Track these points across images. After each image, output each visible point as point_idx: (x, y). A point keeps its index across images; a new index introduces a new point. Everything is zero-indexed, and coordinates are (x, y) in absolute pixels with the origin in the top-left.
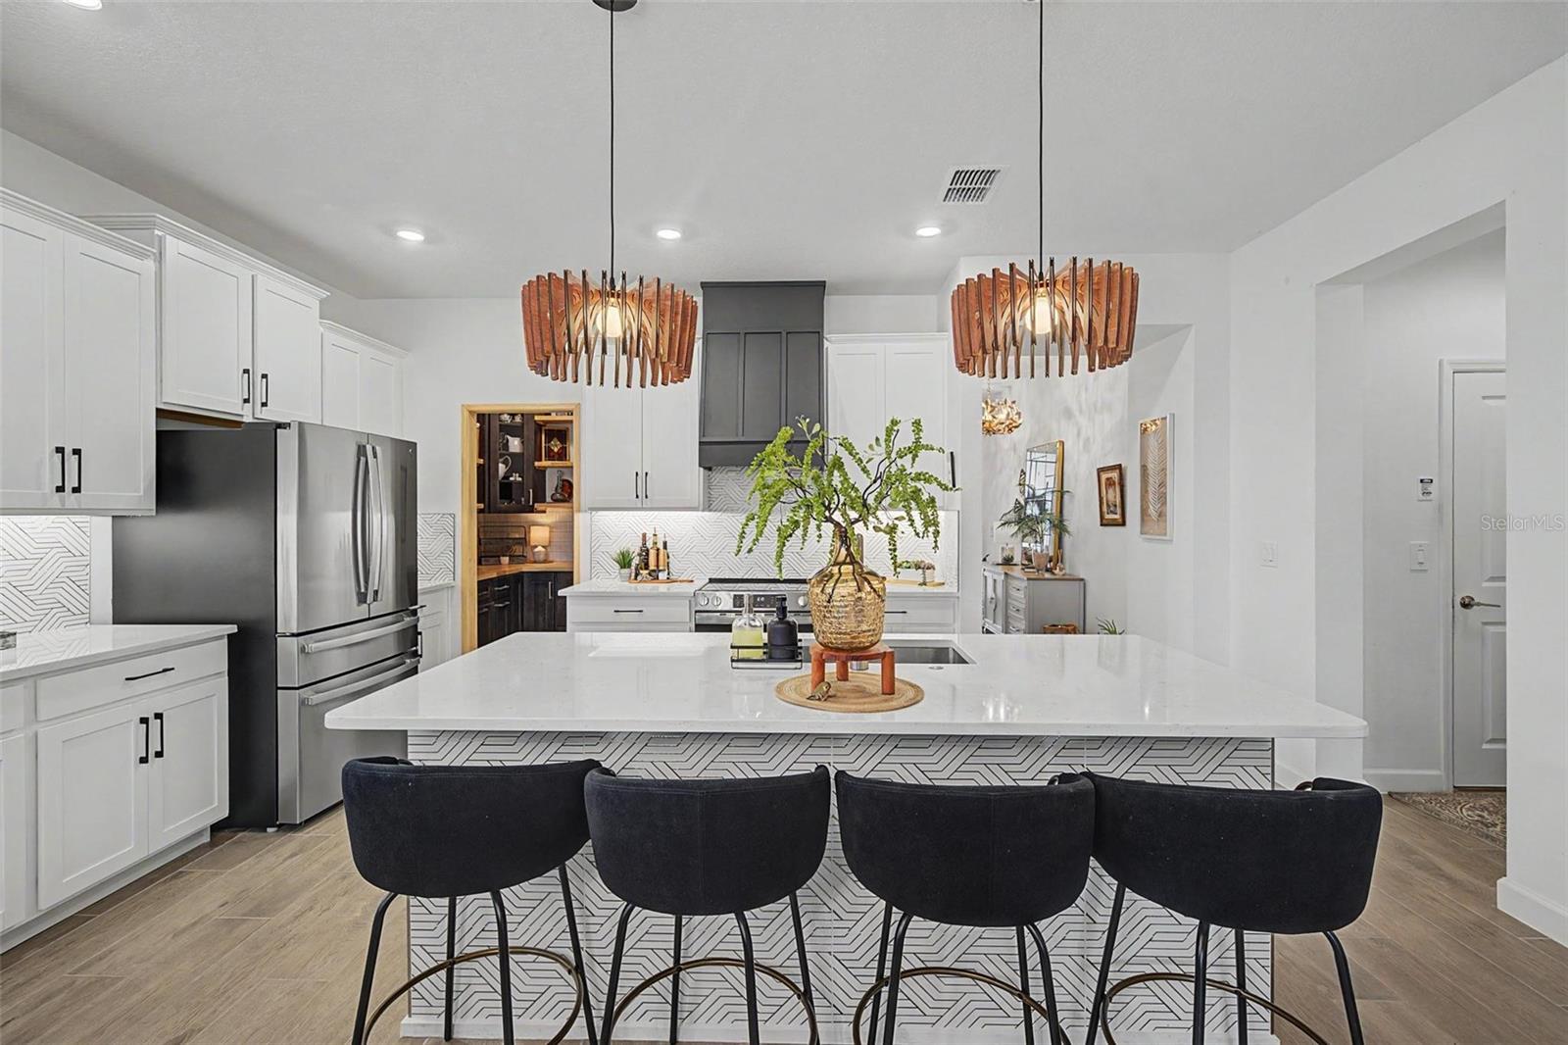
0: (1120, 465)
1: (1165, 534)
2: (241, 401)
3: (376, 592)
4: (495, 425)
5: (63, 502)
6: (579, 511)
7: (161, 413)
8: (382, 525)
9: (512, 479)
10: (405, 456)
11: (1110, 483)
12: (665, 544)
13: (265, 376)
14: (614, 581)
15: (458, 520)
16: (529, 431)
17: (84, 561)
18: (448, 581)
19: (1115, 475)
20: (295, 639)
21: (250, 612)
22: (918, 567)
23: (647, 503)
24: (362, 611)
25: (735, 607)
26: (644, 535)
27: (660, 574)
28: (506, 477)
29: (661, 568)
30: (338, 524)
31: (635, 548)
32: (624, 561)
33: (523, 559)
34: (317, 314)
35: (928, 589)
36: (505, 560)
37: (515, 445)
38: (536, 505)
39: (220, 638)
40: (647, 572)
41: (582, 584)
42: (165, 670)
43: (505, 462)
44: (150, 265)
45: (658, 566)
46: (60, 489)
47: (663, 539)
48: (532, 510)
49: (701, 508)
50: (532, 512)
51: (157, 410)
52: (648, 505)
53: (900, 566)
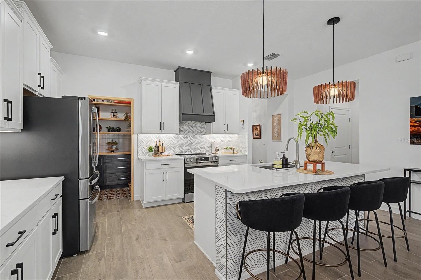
0: (260, 125)
1: (280, 140)
2: (38, 86)
6: (133, 134)
11: (256, 129)
12: (163, 144)
13: (43, 77)
14: (146, 156)
19: (258, 127)
20: (87, 180)
22: (231, 149)
23: (163, 132)
25: (196, 161)
26: (156, 142)
31: (153, 145)
32: (150, 150)
35: (235, 154)
40: (159, 153)
45: (162, 151)
47: (162, 143)
52: (164, 132)
53: (226, 149)
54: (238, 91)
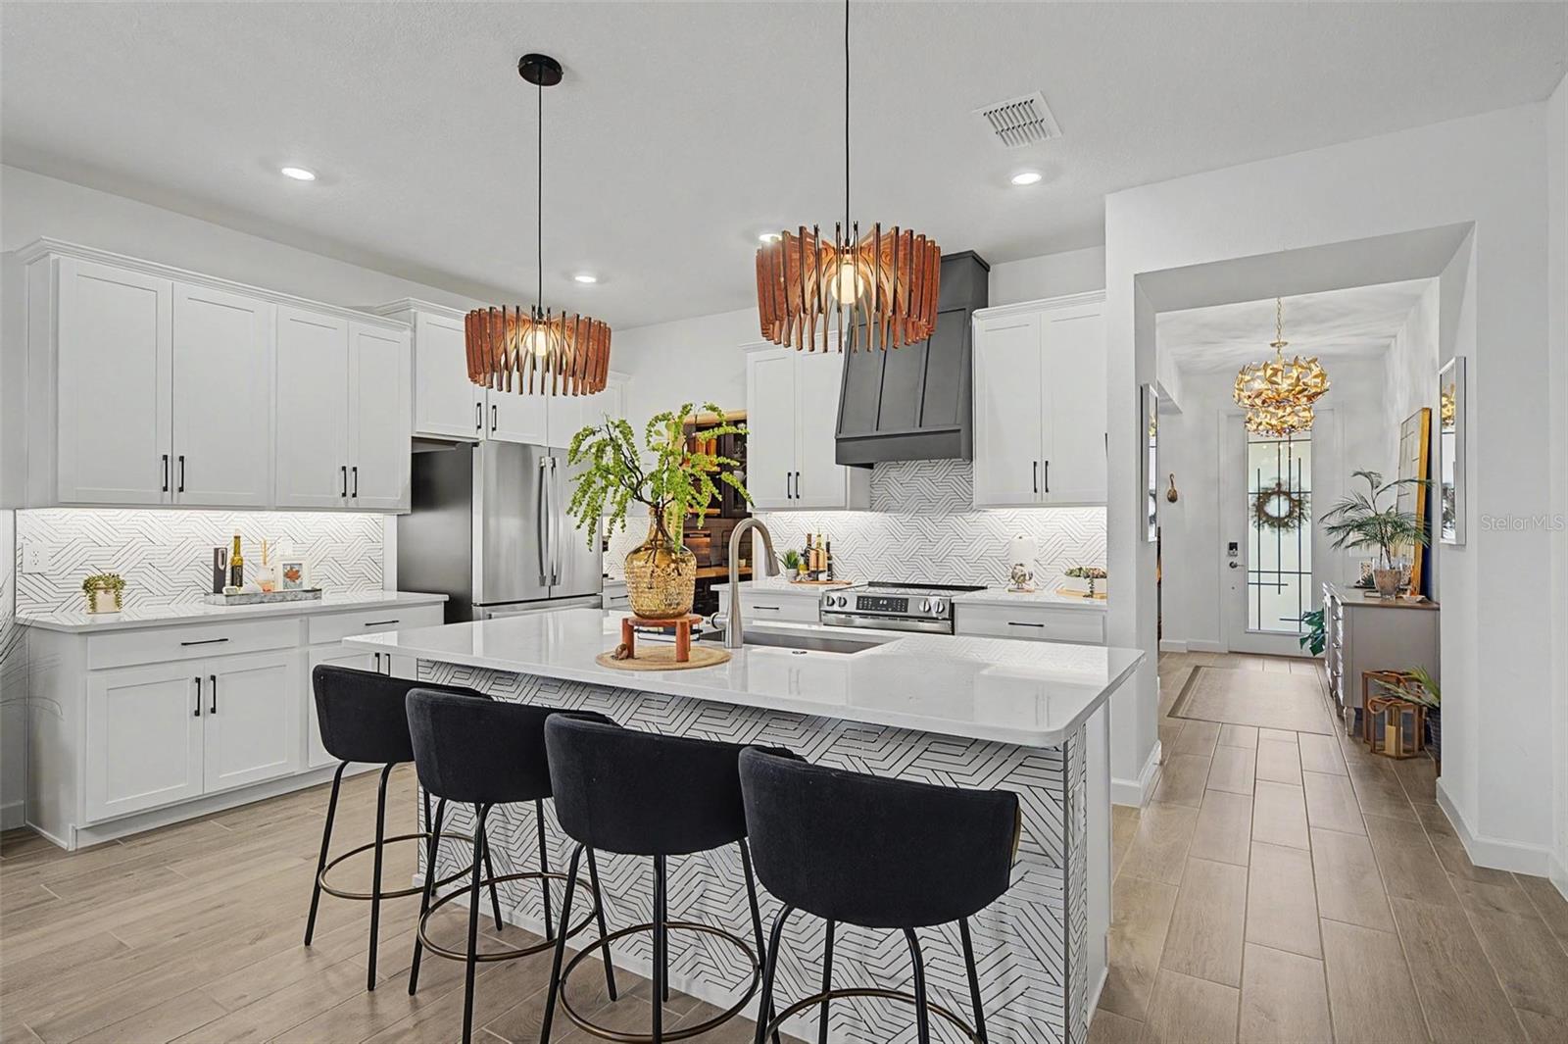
2: (476, 428)
3: (553, 577)
5: (347, 502)
7: (415, 440)
12: (828, 544)
13: (494, 407)
17: (380, 546)
20: (481, 608)
23: (799, 503)
24: (542, 592)
25: (858, 608)
26: (809, 536)
27: (820, 576)
29: (821, 569)
31: (800, 549)
32: (789, 562)
40: (807, 572)
41: (759, 581)
42: (394, 622)
44: (408, 333)
45: (817, 567)
46: (344, 495)
47: (827, 540)
49: (848, 507)
51: (413, 437)
52: (800, 506)
53: (1071, 573)
54: (1103, 298)
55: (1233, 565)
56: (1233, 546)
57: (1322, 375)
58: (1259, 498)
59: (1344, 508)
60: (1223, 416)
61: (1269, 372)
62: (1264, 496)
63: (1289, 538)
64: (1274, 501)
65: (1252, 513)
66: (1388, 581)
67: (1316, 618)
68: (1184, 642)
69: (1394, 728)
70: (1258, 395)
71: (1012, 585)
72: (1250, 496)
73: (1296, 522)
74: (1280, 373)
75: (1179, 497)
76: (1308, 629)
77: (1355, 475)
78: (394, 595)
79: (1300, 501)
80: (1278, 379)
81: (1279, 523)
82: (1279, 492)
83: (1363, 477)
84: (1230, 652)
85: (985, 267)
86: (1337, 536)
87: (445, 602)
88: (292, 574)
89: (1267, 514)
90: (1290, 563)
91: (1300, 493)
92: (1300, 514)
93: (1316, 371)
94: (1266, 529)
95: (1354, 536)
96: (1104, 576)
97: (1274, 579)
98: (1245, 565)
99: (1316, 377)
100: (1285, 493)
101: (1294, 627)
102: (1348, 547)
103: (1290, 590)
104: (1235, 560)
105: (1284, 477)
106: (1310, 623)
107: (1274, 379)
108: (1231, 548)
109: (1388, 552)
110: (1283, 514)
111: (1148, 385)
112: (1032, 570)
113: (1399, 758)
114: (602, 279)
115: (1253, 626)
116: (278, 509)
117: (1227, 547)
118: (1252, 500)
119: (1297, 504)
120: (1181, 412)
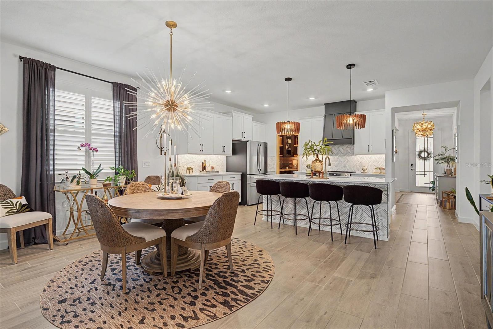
2: (242, 137)
3: (261, 169)
4: (285, 137)
6: (299, 156)
7: (233, 140)
8: (262, 159)
9: (289, 149)
10: (266, 145)
13: (245, 133)
15: (276, 158)
16: (293, 138)
17: (224, 163)
18: (274, 170)
20: (249, 175)
21: (243, 171)
22: (380, 169)
24: (258, 173)
28: (288, 149)
30: (255, 158)
32: (309, 167)
33: (292, 168)
34: (252, 120)
36: (287, 168)
37: (290, 141)
38: (294, 155)
39: (239, 174)
42: (234, 177)
43: (288, 145)
44: (231, 118)
46: (223, 152)
48: (293, 156)
50: (293, 157)
53: (376, 169)
54: (385, 111)
55: (412, 170)
56: (412, 165)
57: (433, 125)
58: (419, 153)
59: (439, 155)
60: (410, 131)
61: (421, 124)
62: (420, 152)
63: (427, 163)
64: (423, 153)
65: (417, 156)
66: (449, 172)
67: (433, 183)
68: (399, 189)
69: (448, 203)
70: (418, 129)
71: (362, 171)
72: (417, 152)
73: (429, 159)
74: (423, 125)
75: (398, 152)
76: (432, 185)
77: (442, 147)
78: (225, 173)
79: (430, 153)
80: (423, 126)
81: (425, 159)
82: (424, 151)
83: (443, 148)
84: (411, 192)
85: (356, 102)
86: (437, 162)
87: (241, 174)
88: (213, 168)
89: (421, 157)
90: (427, 169)
91: (430, 151)
92: (430, 156)
93: (432, 124)
94: (421, 160)
95: (441, 161)
96: (384, 169)
97: (423, 173)
98: (415, 170)
99: (432, 125)
100: (426, 151)
101: (428, 185)
102: (439, 164)
103: (427, 176)
104: (412, 168)
105: (426, 147)
106: (432, 184)
107: (422, 126)
108: (411, 165)
109: (449, 165)
110: (425, 157)
111: (394, 130)
112: (367, 168)
113: (449, 209)
114: (270, 105)
115: (417, 185)
116: (214, 155)
117: (410, 165)
118: (417, 153)
119: (429, 154)
120: (398, 130)
